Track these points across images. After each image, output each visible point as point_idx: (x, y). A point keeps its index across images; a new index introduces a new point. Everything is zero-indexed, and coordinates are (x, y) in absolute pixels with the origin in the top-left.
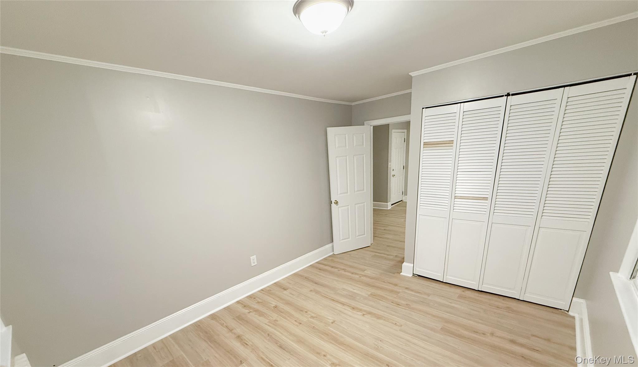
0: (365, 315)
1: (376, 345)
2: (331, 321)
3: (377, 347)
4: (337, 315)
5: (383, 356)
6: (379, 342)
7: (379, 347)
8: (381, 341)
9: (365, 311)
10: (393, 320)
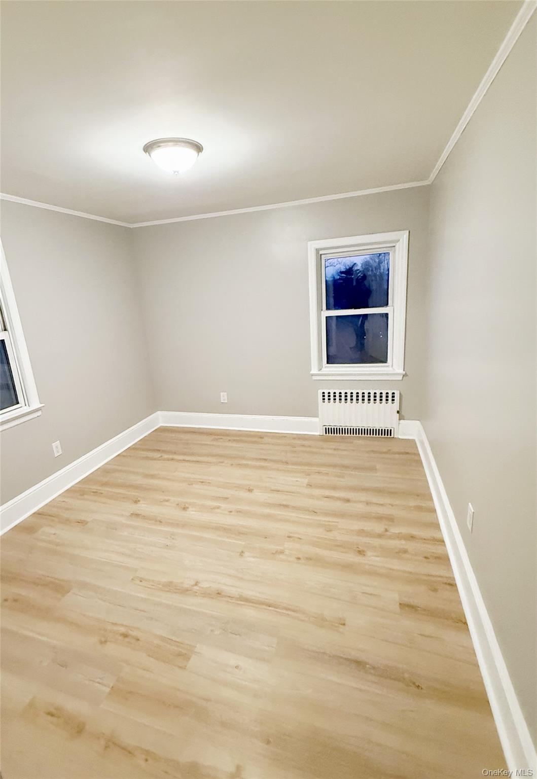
0: (193, 583)
1: (173, 539)
2: (246, 554)
3: (172, 537)
4: (242, 569)
5: (166, 529)
6: (168, 544)
7: (169, 537)
8: (167, 545)
9: (195, 594)
10: (146, 587)
